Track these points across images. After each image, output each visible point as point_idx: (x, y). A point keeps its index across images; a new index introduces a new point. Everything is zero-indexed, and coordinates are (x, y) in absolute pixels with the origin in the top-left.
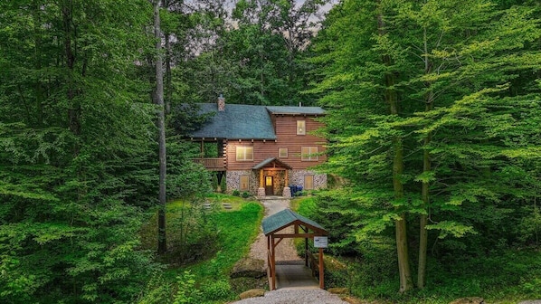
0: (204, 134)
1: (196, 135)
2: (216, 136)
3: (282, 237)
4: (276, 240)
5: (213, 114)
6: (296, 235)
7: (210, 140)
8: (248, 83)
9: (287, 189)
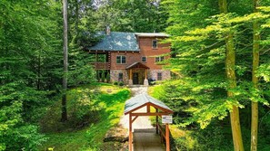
0: (97, 48)
1: (93, 49)
2: (104, 49)
3: (137, 115)
4: (133, 118)
5: (103, 37)
6: (148, 113)
7: (100, 53)
8: (125, 21)
9: (146, 80)
